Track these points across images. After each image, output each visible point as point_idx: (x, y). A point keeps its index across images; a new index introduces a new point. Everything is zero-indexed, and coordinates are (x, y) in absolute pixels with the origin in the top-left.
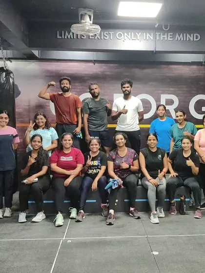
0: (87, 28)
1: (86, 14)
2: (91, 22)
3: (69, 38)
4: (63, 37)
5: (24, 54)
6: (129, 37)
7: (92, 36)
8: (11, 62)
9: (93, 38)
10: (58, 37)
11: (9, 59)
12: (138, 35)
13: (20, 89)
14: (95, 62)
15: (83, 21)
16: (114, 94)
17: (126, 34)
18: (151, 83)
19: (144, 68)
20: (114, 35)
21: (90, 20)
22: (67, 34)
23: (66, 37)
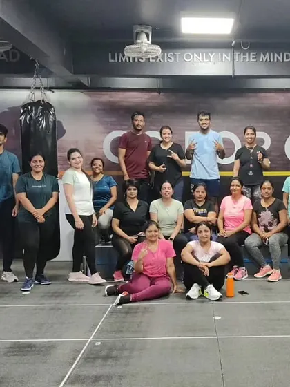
0: (145, 50)
1: (142, 32)
2: (150, 42)
3: (124, 60)
4: (116, 61)
5: (70, 83)
6: (200, 59)
7: (153, 59)
8: (53, 92)
9: (154, 61)
10: (110, 60)
11: (50, 89)
12: (212, 56)
13: (65, 128)
14: (159, 90)
15: (138, 41)
16: (186, 132)
17: (195, 55)
18: (234, 117)
19: (226, 98)
20: (181, 56)
21: (148, 40)
22: (121, 56)
23: (120, 61)
